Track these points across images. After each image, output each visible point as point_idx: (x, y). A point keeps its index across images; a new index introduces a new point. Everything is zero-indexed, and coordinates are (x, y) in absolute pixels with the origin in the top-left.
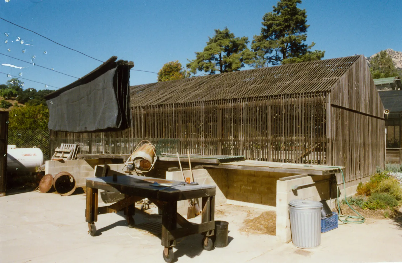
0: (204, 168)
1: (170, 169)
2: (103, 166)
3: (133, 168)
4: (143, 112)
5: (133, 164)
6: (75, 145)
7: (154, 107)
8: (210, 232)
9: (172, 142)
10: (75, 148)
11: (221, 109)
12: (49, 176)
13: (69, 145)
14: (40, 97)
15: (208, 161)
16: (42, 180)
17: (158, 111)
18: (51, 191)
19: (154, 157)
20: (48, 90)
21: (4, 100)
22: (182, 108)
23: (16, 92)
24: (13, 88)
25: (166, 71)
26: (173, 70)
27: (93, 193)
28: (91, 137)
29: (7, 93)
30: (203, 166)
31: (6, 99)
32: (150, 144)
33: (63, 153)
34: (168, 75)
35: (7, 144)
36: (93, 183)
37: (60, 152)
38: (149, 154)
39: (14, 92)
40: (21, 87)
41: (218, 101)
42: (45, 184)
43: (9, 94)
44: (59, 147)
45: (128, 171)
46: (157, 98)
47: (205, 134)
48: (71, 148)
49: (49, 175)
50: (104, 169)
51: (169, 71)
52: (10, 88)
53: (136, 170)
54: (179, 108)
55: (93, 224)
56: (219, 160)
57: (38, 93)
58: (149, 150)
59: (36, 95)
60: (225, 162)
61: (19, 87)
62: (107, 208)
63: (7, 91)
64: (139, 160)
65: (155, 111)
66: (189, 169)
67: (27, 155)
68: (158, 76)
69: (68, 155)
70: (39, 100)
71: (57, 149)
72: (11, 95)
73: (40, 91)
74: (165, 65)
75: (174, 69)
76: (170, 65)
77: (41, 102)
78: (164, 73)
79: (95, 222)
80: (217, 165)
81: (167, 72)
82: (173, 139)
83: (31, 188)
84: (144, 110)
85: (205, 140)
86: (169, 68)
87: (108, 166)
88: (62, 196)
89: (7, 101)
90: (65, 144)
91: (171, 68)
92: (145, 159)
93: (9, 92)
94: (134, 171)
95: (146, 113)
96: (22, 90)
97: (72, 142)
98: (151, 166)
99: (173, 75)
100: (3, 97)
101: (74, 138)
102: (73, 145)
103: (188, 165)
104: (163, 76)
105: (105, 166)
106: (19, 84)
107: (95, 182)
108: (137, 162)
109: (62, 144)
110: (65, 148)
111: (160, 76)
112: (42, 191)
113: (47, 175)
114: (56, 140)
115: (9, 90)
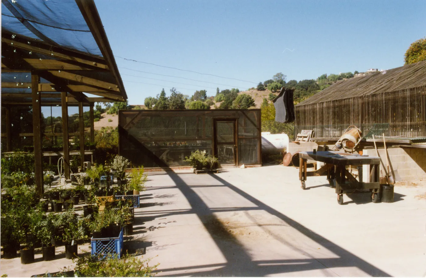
0: (401, 147)
1: (365, 147)
2: (323, 146)
3: (341, 147)
4: (360, 101)
5: (341, 144)
6: (311, 131)
7: (368, 96)
8: (376, 190)
9: (383, 126)
10: (311, 133)
11: (423, 95)
12: (289, 155)
13: (307, 130)
14: (300, 87)
15: (402, 141)
16: (285, 157)
17: (372, 100)
18: (290, 165)
19: (359, 139)
20: (307, 80)
21: (271, 94)
22: (391, 96)
23: (280, 85)
24: (278, 81)
25: (413, 51)
26: (421, 49)
27: (303, 161)
28: (323, 124)
29: (274, 87)
30: (399, 145)
31: (273, 92)
32: (356, 128)
33: (302, 137)
34: (416, 54)
35: (261, 132)
36: (302, 155)
37: (301, 137)
38: (354, 136)
39: (279, 85)
40: (284, 80)
41: (424, 87)
42: (287, 159)
43: (275, 88)
44: (300, 132)
45: (337, 149)
46: (375, 88)
47: (410, 118)
48: (308, 133)
49: (289, 153)
50: (323, 148)
51: (417, 50)
52: (276, 82)
53: (344, 149)
54: (388, 97)
55: (304, 182)
56: (411, 140)
57: (299, 83)
58: (354, 133)
59: (297, 86)
60: (416, 142)
61: (283, 80)
62: (314, 173)
63: (273, 85)
64: (346, 141)
65: (369, 101)
66: (384, 148)
67: (277, 139)
68: (405, 57)
69: (306, 139)
70: (299, 91)
71: (299, 135)
72: (276, 88)
73: (300, 82)
74: (412, 44)
75: (423, 47)
76: (418, 43)
77: (301, 91)
78: (411, 53)
79: (305, 181)
80: (410, 144)
81: (415, 52)
82: (384, 123)
83: (279, 163)
84: (361, 100)
85: (411, 123)
86: (416, 47)
87: (327, 146)
88: (297, 168)
89: (274, 94)
90: (304, 130)
91: (418, 47)
92: (350, 140)
93: (275, 86)
94: (342, 149)
95: (362, 102)
96: (285, 82)
97: (310, 129)
98: (355, 145)
99: (420, 54)
100: (270, 91)
101: (311, 125)
102: (310, 131)
103: (384, 144)
104: (409, 57)
105: (324, 146)
106: (283, 77)
107: (303, 154)
108: (344, 142)
109: (302, 131)
110: (304, 134)
111: (407, 58)
112: (285, 165)
113: (288, 153)
114: (298, 128)
115: (275, 84)
